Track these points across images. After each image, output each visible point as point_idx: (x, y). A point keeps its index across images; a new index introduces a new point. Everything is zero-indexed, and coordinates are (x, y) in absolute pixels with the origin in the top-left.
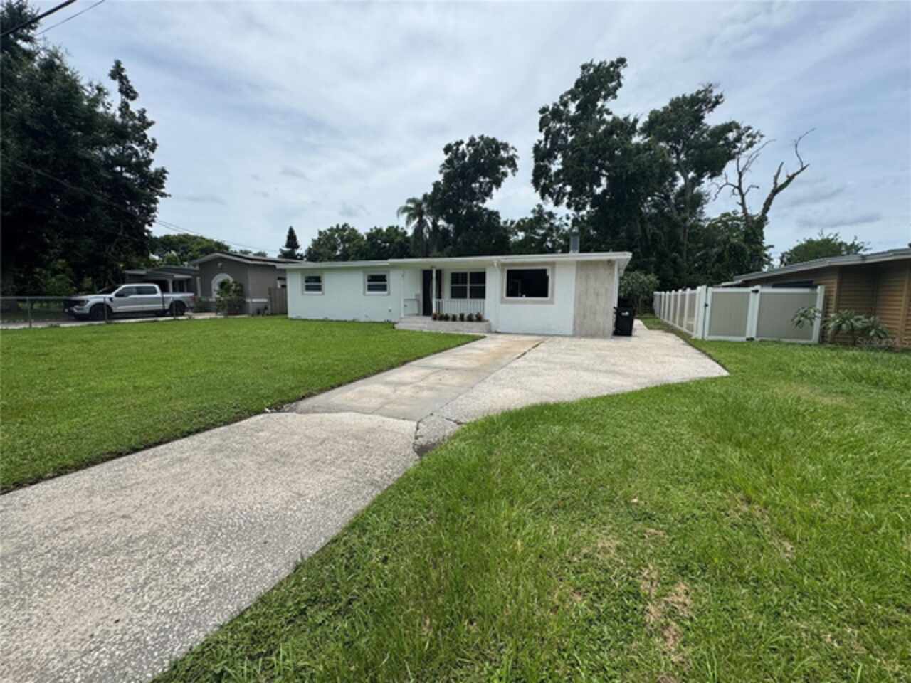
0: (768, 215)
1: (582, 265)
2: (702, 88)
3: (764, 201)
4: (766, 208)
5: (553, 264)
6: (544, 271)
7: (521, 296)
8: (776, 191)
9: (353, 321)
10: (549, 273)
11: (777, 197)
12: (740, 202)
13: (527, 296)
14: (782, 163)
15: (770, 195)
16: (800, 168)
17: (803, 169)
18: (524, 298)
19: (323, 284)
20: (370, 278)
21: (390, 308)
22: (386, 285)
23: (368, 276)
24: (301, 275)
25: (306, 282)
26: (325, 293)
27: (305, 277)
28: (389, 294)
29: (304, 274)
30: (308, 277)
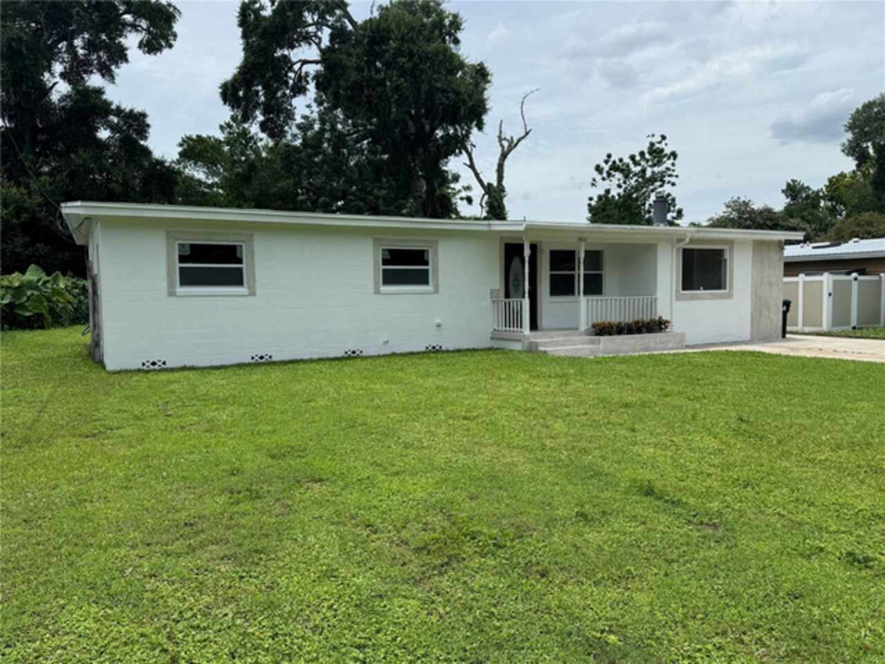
0: (504, 183)
1: (759, 245)
3: (495, 167)
4: (500, 177)
5: (731, 243)
6: (720, 252)
7: (698, 289)
8: (504, 156)
9: (351, 357)
10: (727, 256)
13: (705, 289)
14: (501, 122)
15: (500, 159)
17: (527, 133)
18: (701, 292)
19: (252, 267)
20: (388, 257)
21: (438, 321)
22: (427, 271)
23: (383, 250)
24: (168, 238)
25: (182, 259)
26: (258, 291)
27: (182, 246)
28: (436, 291)
29: (176, 240)
30: (192, 246)
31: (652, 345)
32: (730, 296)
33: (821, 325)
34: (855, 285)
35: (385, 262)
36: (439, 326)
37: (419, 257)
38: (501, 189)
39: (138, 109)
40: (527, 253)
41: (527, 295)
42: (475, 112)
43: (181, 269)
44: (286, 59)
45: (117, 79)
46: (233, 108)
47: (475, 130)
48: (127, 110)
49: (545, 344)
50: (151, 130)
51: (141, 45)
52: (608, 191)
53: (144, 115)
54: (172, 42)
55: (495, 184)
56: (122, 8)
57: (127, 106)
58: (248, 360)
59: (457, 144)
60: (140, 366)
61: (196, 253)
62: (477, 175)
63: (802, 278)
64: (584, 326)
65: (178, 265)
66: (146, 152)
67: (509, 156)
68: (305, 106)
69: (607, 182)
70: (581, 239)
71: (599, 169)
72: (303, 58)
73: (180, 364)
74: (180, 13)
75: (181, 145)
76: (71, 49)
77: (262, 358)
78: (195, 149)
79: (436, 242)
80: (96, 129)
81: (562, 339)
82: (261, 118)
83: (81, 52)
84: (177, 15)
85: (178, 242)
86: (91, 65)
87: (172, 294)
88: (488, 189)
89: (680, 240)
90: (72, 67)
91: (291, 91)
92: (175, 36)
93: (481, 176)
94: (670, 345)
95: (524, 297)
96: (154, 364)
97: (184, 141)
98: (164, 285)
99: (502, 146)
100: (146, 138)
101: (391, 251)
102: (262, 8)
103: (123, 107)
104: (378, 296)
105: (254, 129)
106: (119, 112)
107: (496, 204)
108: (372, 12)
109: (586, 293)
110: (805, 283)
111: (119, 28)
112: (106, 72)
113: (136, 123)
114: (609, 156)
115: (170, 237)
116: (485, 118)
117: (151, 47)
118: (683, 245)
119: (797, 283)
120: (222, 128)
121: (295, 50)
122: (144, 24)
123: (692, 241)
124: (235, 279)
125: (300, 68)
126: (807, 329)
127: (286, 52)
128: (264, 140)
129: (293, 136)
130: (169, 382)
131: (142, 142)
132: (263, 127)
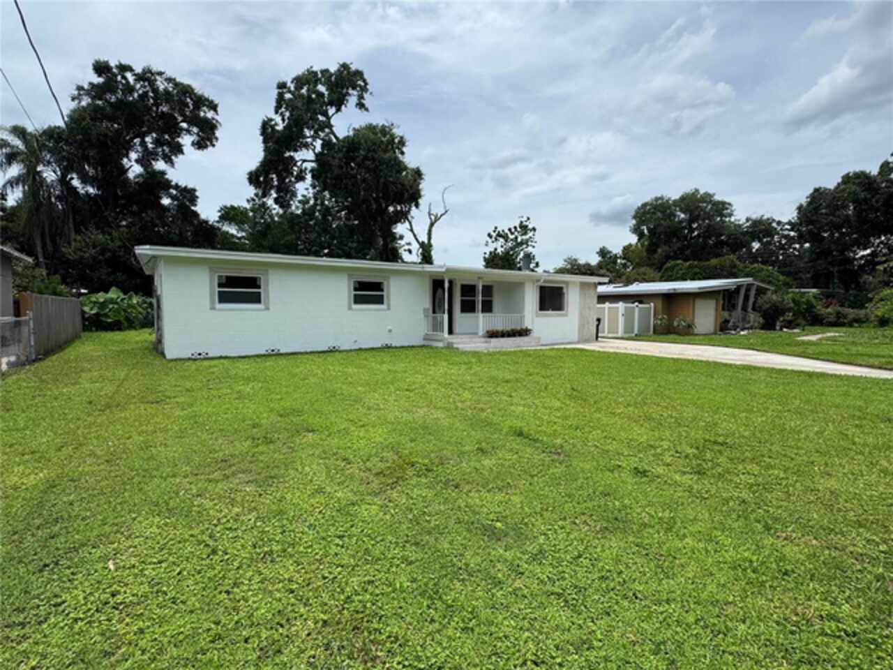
0: (432, 241)
1: (583, 285)
2: (386, 124)
3: (426, 232)
4: (429, 238)
5: (567, 283)
6: (561, 289)
7: (548, 310)
8: (432, 225)
9: (332, 351)
10: (565, 291)
11: (434, 229)
12: (409, 227)
13: (553, 310)
14: (430, 204)
15: (429, 226)
16: (443, 212)
17: (446, 212)
18: (550, 312)
19: (267, 291)
20: (357, 286)
21: (389, 327)
22: (382, 296)
23: (355, 282)
24: (210, 271)
25: (220, 285)
26: (271, 307)
27: (220, 277)
28: (389, 309)
29: (217, 272)
30: (227, 277)
31: (522, 344)
32: (566, 315)
33: (617, 333)
34: (637, 310)
35: (356, 289)
36: (390, 331)
37: (378, 286)
38: (430, 245)
39: (190, 186)
40: (446, 285)
41: (446, 312)
42: (413, 197)
43: (219, 292)
44: (292, 158)
45: (176, 165)
46: (256, 188)
47: (414, 208)
48: (183, 186)
49: (458, 343)
50: (199, 200)
51: (193, 144)
52: (496, 249)
53: (194, 190)
54: (215, 143)
55: (426, 241)
56: (180, 119)
57: (182, 184)
58: (263, 352)
59: (402, 216)
60: (190, 356)
61: (230, 281)
62: (415, 236)
63: (607, 305)
64: (481, 332)
65: (217, 289)
66: (196, 215)
67: (435, 225)
68: (304, 189)
69: (495, 243)
70: (479, 278)
71: (490, 236)
72: (304, 158)
73: (218, 355)
74: (220, 124)
75: (220, 211)
76: (143, 144)
77: (273, 351)
78: (230, 214)
79: (389, 278)
80: (161, 198)
81: (468, 340)
82: (275, 195)
83: (150, 146)
84: (218, 125)
85: (217, 274)
86: (157, 155)
87: (213, 308)
88: (422, 245)
89: (538, 281)
90: (143, 156)
91: (296, 178)
92: (217, 139)
93: (418, 237)
94: (533, 344)
95: (444, 313)
96: (200, 354)
97: (222, 209)
98: (207, 302)
99: (431, 218)
100: (195, 205)
101: (360, 283)
102: (276, 124)
103: (180, 184)
104: (350, 312)
105: (270, 202)
106: (177, 187)
107: (426, 254)
108: (348, 131)
109: (483, 311)
110: (609, 308)
111: (178, 132)
112: (168, 160)
113: (188, 196)
114: (496, 228)
115: (212, 270)
116: (420, 201)
117: (200, 145)
118: (540, 283)
119: (604, 308)
120: (248, 201)
121: (298, 153)
122: (195, 130)
123: (545, 281)
124: (256, 299)
125: (301, 165)
126: (610, 335)
127: (292, 154)
128: (276, 210)
129: (296, 208)
130: (210, 367)
131: (193, 208)
132: (276, 201)
